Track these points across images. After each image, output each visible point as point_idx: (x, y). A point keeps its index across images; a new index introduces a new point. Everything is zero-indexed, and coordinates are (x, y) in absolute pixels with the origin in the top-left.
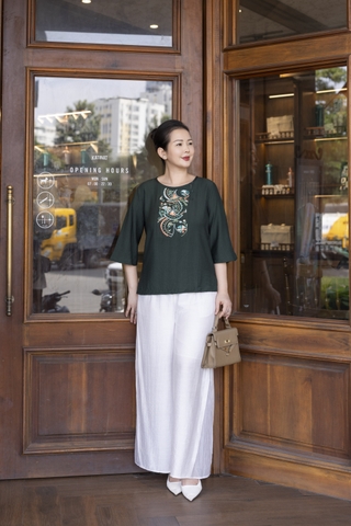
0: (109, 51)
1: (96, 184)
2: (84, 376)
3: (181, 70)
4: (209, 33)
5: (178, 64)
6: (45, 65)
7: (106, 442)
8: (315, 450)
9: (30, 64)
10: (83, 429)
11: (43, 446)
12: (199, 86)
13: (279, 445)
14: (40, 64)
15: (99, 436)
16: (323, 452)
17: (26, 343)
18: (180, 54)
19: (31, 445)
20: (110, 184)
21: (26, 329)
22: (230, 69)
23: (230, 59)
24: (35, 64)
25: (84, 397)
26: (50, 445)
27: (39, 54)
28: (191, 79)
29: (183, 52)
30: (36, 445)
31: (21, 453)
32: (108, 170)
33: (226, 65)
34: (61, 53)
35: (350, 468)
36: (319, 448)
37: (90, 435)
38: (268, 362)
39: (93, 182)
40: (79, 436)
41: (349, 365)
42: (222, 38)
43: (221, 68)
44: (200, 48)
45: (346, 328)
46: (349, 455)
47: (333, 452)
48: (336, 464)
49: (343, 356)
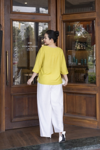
0: (32, 14)
2: (27, 101)
3: (50, 20)
4: (58, 10)
5: (50, 18)
6: (16, 18)
7: (33, 117)
8: (86, 115)
9: (12, 18)
10: (27, 114)
11: (17, 119)
12: (55, 24)
13: (77, 115)
14: (14, 18)
15: (31, 116)
16: (89, 116)
17: (12, 93)
18: (50, 16)
19: (14, 119)
21: (12, 89)
22: (63, 20)
23: (63, 17)
24: (13, 18)
25: (27, 106)
26: (18, 119)
27: (14, 15)
28: (53, 22)
29: (51, 15)
31: (11, 121)
32: (32, 46)
33: (62, 19)
34: (20, 15)
35: (96, 119)
36: (88, 115)
37: (28, 116)
38: (74, 95)
39: (28, 49)
40: (26, 116)
41: (95, 95)
42: (61, 11)
43: (61, 19)
44: (55, 14)
45: (95, 86)
46: (95, 116)
47: (91, 116)
48: (92, 119)
49: (94, 93)
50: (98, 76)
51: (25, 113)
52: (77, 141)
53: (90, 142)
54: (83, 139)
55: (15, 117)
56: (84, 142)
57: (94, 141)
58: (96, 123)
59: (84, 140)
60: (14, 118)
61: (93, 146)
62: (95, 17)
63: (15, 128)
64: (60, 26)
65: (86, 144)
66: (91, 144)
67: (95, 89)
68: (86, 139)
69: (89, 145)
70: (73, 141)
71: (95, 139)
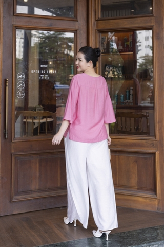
1: (43, 78)
2: (38, 165)
3: (77, 28)
4: (90, 13)
5: (77, 25)
7: (47, 193)
10: (37, 188)
11: (20, 197)
12: (85, 36)
13: (122, 188)
14: (19, 23)
15: (45, 191)
16: (142, 189)
17: (13, 151)
18: (77, 21)
19: (15, 197)
20: (48, 78)
21: (13, 144)
22: (99, 29)
23: (99, 24)
24: (17, 23)
25: (38, 175)
26: (23, 196)
27: (19, 19)
28: (82, 32)
29: (79, 20)
30: (17, 197)
31: (11, 201)
32: (47, 72)
33: (97, 26)
34: (28, 19)
35: (155, 196)
36: (140, 188)
37: (40, 190)
38: (117, 155)
39: (41, 77)
40: (36, 191)
41: (154, 154)
42: (96, 15)
43: (95, 28)
44: (86, 19)
45: (154, 139)
46: (154, 190)
47: (147, 190)
48: (149, 195)
49: (152, 150)
50: (159, 123)
51: (35, 185)
52: (128, 234)
53: (150, 235)
54: (138, 231)
55: (17, 193)
56: (141, 236)
57: (158, 234)
58: (156, 202)
59: (140, 233)
60: (15, 195)
61: (157, 243)
62: (152, 24)
63: (17, 213)
64: (94, 38)
65: (145, 240)
66: (154, 239)
67: (153, 144)
68: (144, 231)
69: (151, 242)
70: (122, 235)
71: (159, 231)
